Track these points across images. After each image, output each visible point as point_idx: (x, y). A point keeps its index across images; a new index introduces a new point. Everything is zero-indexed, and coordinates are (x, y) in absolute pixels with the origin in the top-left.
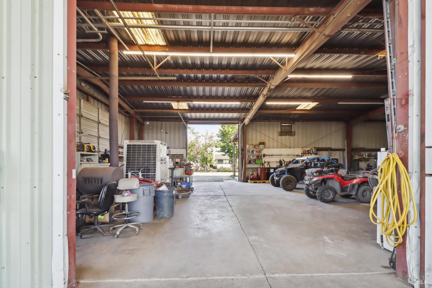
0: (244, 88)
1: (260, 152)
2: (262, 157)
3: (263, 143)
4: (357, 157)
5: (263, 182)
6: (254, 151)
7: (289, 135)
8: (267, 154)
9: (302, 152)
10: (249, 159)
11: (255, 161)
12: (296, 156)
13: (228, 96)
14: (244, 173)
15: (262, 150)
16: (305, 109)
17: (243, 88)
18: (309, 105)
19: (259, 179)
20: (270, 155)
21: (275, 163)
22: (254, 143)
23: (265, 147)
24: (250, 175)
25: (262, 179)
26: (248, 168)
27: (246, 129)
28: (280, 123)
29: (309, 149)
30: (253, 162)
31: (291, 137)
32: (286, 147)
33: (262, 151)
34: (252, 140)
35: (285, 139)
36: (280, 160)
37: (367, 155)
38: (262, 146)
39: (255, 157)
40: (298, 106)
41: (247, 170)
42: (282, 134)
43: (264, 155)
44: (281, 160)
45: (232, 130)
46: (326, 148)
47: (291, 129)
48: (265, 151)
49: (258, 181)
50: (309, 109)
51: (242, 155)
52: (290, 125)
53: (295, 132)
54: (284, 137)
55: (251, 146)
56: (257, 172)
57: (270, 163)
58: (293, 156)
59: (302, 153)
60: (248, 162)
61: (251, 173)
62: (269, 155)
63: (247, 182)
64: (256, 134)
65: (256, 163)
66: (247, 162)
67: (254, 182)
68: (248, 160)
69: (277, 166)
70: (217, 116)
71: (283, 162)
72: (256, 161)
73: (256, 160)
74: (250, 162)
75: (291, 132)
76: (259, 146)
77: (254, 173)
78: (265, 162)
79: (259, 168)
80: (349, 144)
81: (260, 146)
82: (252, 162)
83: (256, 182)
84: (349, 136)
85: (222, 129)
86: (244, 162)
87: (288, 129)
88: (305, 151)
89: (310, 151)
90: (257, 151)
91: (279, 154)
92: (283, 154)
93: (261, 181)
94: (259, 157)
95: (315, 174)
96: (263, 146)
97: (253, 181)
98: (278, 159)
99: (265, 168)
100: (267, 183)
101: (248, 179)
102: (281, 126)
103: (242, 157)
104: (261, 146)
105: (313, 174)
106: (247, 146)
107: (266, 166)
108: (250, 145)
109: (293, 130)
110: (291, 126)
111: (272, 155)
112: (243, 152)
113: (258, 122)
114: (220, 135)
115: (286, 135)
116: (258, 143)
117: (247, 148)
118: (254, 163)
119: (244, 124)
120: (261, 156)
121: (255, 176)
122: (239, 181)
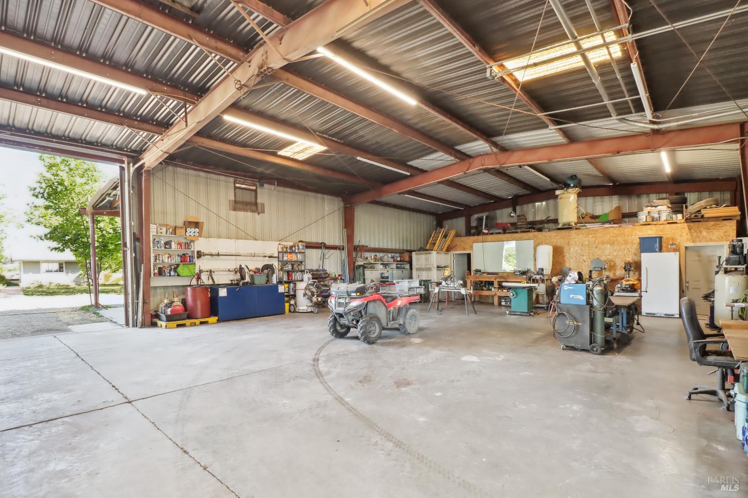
0: (176, 38)
1: (188, 245)
2: (196, 260)
3: (196, 225)
4: (360, 262)
5: (202, 323)
6: (173, 243)
7: (252, 211)
8: (206, 252)
9: (280, 250)
10: (160, 264)
11: (175, 270)
12: (269, 257)
13: (104, 56)
14: (144, 302)
15: (193, 241)
16: (295, 157)
17: (172, 38)
18: (310, 147)
19: (189, 317)
20: (214, 253)
21: (225, 273)
22: (172, 223)
23: (200, 236)
24: (162, 305)
25: (199, 315)
26: (155, 288)
27: (148, 181)
28: (232, 180)
29: (291, 244)
30: (170, 270)
31: (256, 214)
32: (247, 237)
33: (195, 244)
34: (164, 213)
35: (245, 217)
36: (241, 266)
37: (373, 258)
38: (193, 230)
39: (177, 260)
40: (287, 144)
41: (152, 292)
42: (238, 205)
43: (200, 255)
44: (243, 266)
45: (83, 180)
46: (318, 243)
47: (256, 198)
48: (200, 245)
49: (188, 322)
50: (300, 159)
51: (135, 252)
52: (254, 188)
53: (263, 205)
54: (241, 214)
55: (164, 229)
56: (182, 297)
57: (213, 273)
58: (262, 258)
59: (279, 252)
60: (156, 271)
61: (166, 301)
62: (211, 255)
63: (154, 325)
64: (174, 197)
65: (178, 275)
66: (154, 270)
67: (178, 326)
68: (155, 266)
69: (232, 281)
70: (46, 123)
71: (246, 270)
72: (180, 270)
73: (178, 265)
74: (161, 272)
75: (256, 204)
76: (186, 231)
77: (176, 299)
78: (201, 271)
79: (189, 289)
80: (350, 238)
81: (188, 231)
82: (167, 271)
83: (183, 325)
84: (349, 224)
85: (49, 175)
86: (142, 273)
87: (248, 197)
88: (287, 248)
89: (294, 249)
90: (180, 244)
91: (233, 252)
92: (241, 252)
93: (198, 321)
94: (186, 259)
95: (353, 294)
96: (197, 230)
97: (175, 323)
98: (233, 264)
99: (205, 288)
100: (213, 323)
101: (157, 316)
102: (236, 188)
103: (135, 258)
104: (191, 231)
105: (349, 295)
106: (153, 228)
107: (205, 280)
108: (160, 225)
109: (259, 201)
110: (256, 191)
111: (218, 255)
112: (138, 244)
113: (180, 170)
114: (42, 191)
115: (245, 210)
116: (180, 223)
117: (151, 234)
118: (172, 273)
119: (142, 166)
120: (193, 257)
121: (178, 308)
122: (127, 324)
